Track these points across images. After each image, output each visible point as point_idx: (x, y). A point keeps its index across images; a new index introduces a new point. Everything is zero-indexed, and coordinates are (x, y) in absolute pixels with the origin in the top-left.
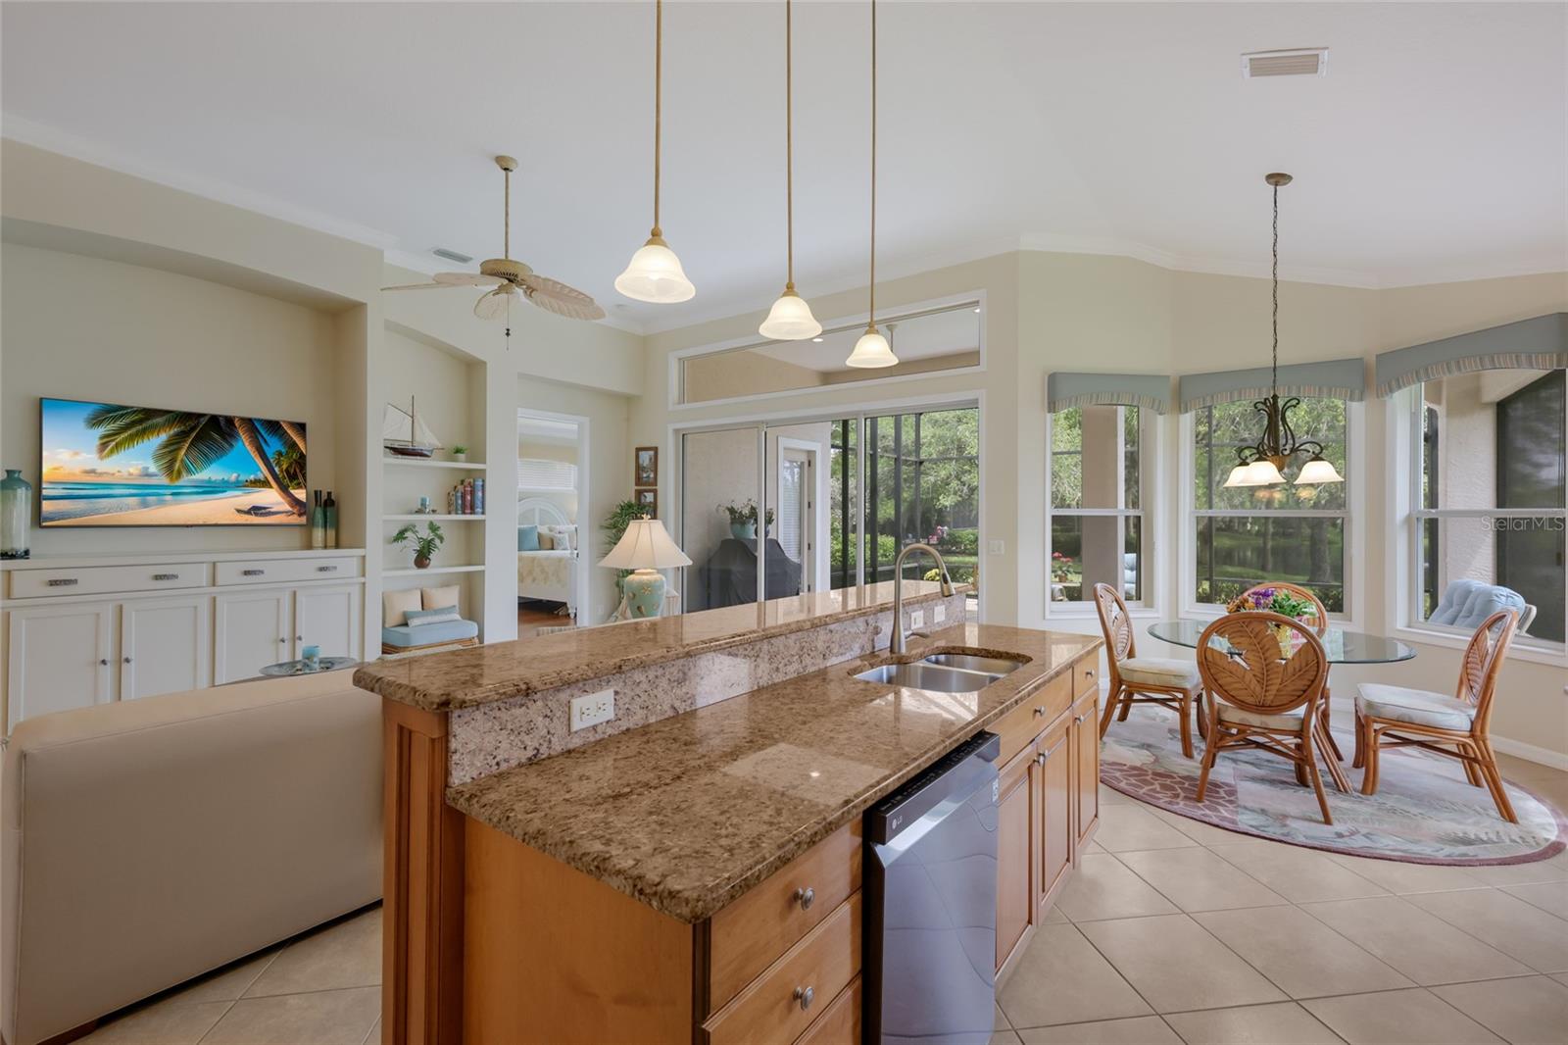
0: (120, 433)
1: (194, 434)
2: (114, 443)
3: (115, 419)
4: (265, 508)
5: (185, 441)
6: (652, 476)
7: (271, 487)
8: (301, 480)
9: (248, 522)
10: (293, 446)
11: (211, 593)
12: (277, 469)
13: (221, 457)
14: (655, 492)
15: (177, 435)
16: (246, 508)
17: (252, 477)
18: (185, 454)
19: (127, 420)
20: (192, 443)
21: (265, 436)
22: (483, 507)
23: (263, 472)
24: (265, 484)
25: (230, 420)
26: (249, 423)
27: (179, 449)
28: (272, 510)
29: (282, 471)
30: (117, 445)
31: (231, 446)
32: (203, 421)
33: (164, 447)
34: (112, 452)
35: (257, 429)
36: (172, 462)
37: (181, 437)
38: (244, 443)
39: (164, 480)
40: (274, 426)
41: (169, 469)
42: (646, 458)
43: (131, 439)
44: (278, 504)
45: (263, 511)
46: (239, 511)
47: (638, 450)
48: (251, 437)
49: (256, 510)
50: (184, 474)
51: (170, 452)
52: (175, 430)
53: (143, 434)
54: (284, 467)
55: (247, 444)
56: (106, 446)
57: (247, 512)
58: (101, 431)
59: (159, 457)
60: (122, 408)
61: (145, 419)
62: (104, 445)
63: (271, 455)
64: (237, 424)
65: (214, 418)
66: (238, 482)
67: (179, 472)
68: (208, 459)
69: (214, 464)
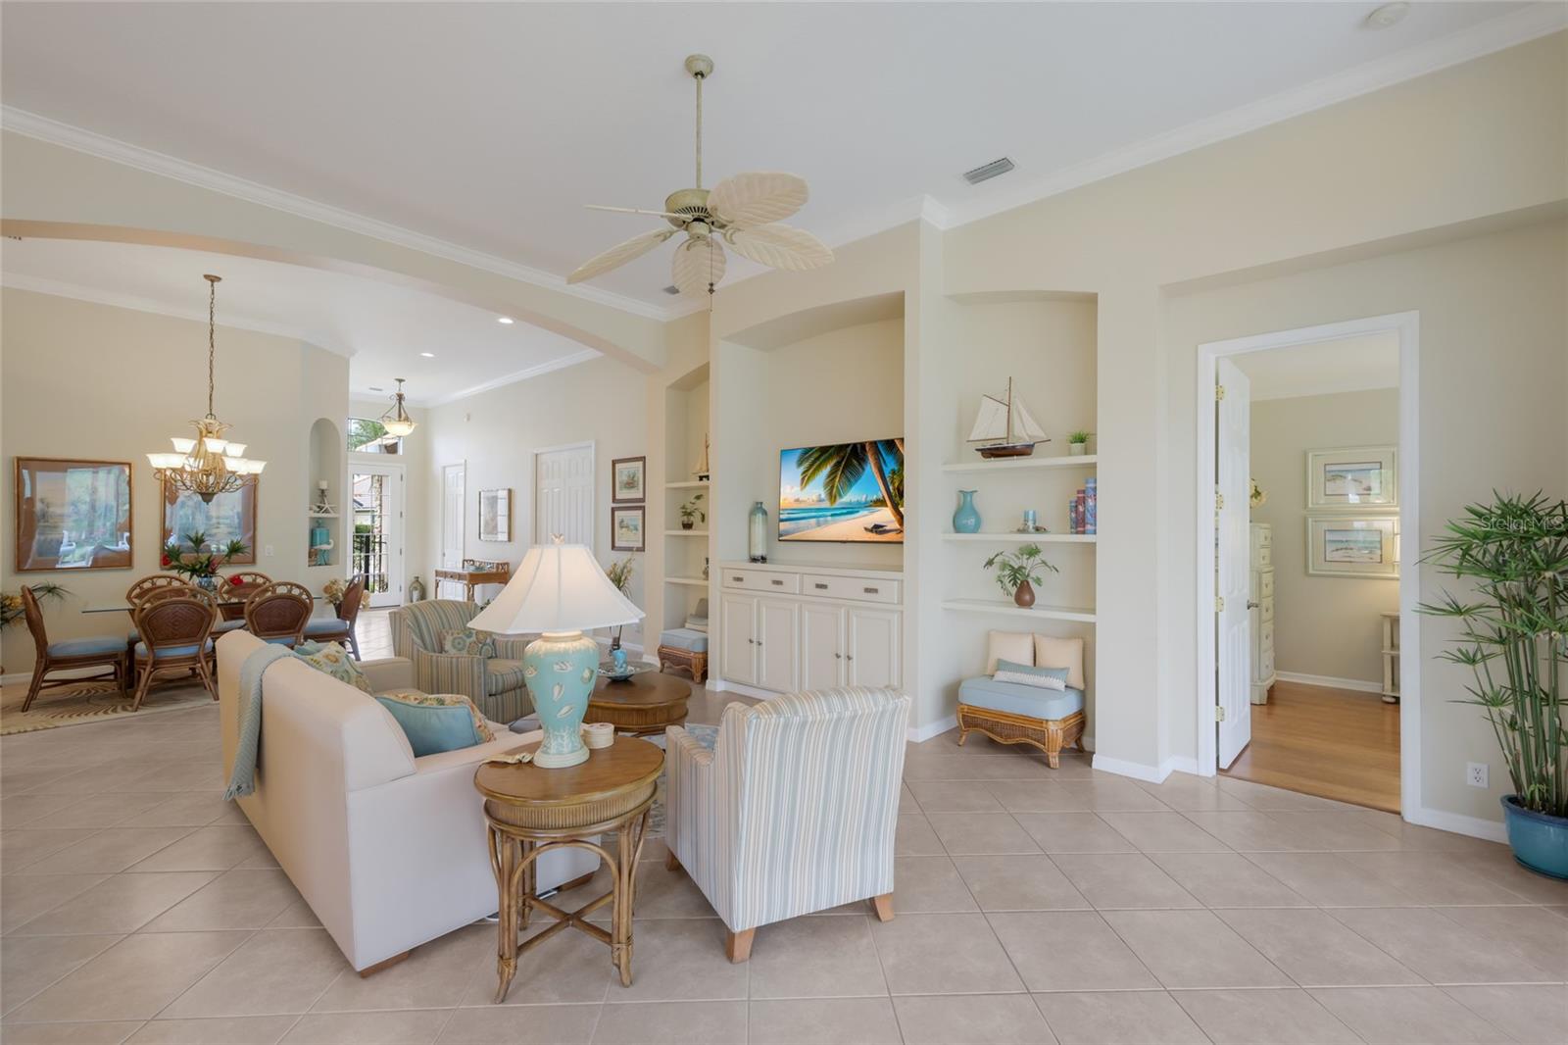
0: (810, 469)
1: (843, 463)
2: (807, 477)
3: (808, 458)
4: (882, 526)
5: (838, 470)
7: (887, 506)
9: (872, 540)
10: (902, 462)
12: (891, 488)
13: (856, 481)
15: (835, 465)
16: (870, 526)
17: (875, 497)
18: (838, 481)
19: (812, 458)
20: (843, 472)
21: (884, 455)
23: (882, 493)
24: (880, 503)
25: (863, 445)
26: (874, 444)
27: (835, 477)
28: (887, 528)
29: (894, 490)
30: (809, 478)
31: (863, 469)
32: (850, 448)
33: (829, 477)
34: (805, 484)
35: (879, 450)
36: (832, 487)
37: (838, 465)
38: (871, 467)
39: (826, 504)
40: (890, 446)
41: (832, 495)
43: (814, 473)
44: (892, 522)
45: (882, 529)
46: (866, 529)
48: (875, 459)
49: (877, 529)
50: (838, 497)
51: (831, 480)
52: (833, 462)
53: (818, 467)
54: (896, 485)
55: (873, 466)
56: (806, 479)
57: (871, 531)
58: (802, 469)
59: (826, 486)
60: (813, 448)
61: (823, 453)
62: (803, 479)
63: (887, 475)
64: (867, 449)
65: (855, 445)
66: (866, 502)
67: (835, 497)
68: (850, 484)
69: (853, 488)
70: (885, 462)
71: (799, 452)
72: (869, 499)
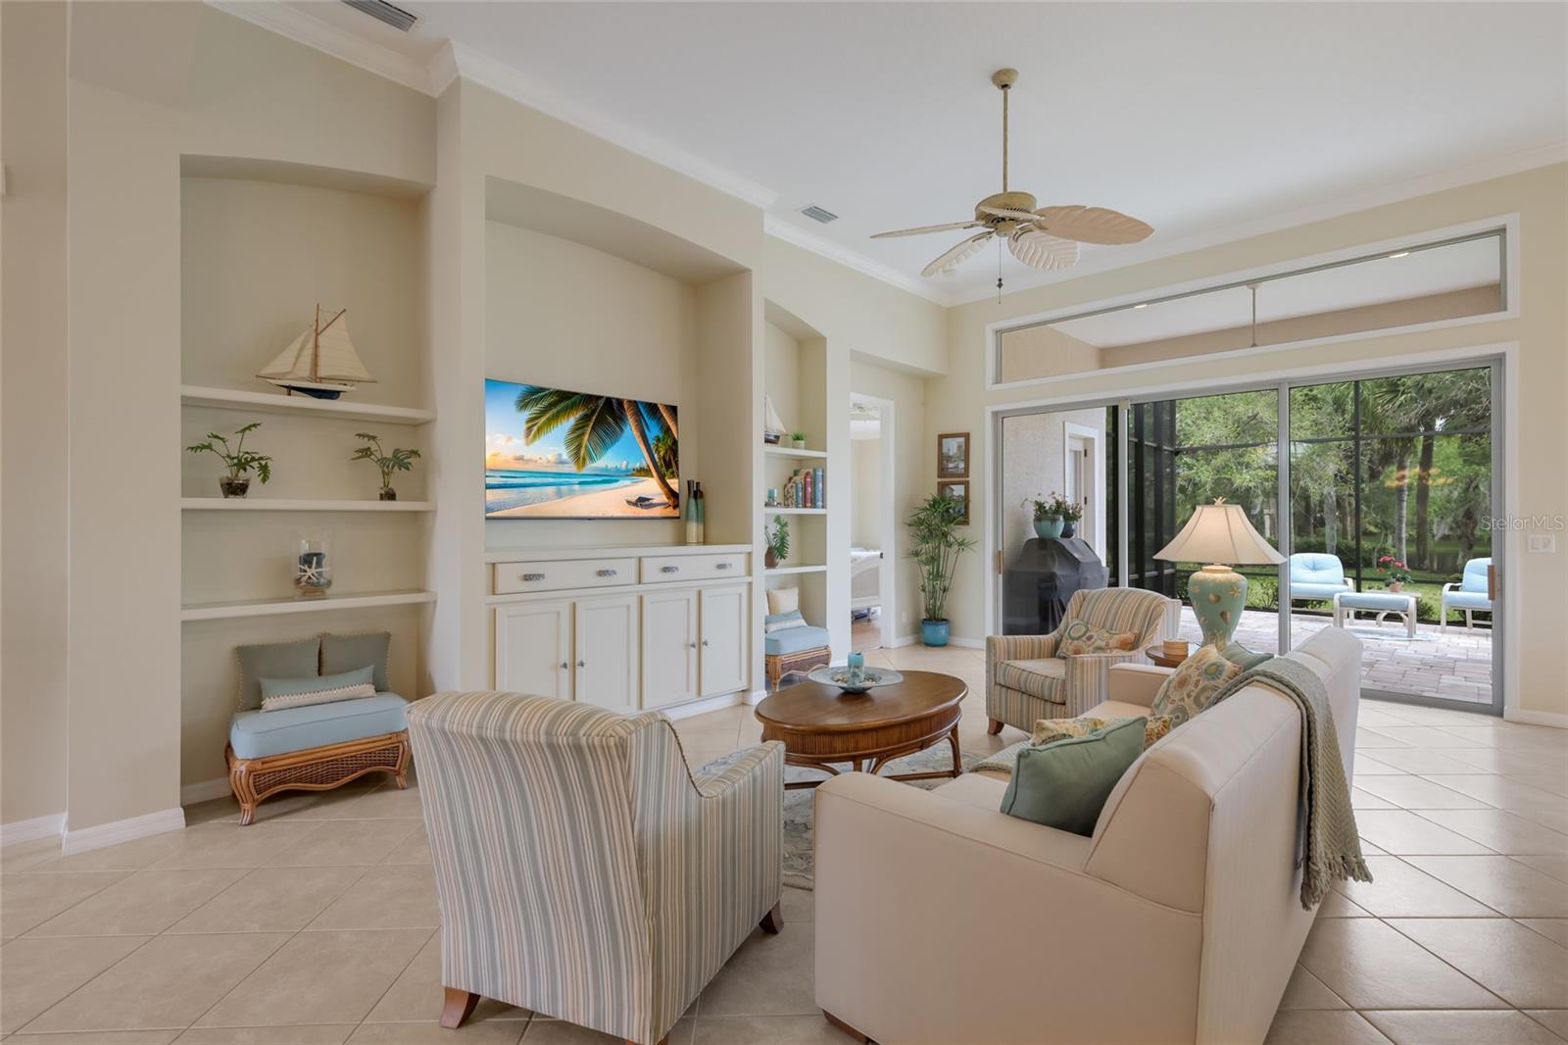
0: (541, 417)
1: (594, 418)
2: (535, 428)
3: (537, 401)
4: (648, 500)
5: (587, 426)
6: (962, 465)
7: (652, 476)
8: (674, 469)
9: (636, 515)
10: (668, 430)
11: (637, 592)
12: (656, 456)
13: (613, 444)
14: (967, 485)
15: (582, 419)
16: (634, 499)
17: (638, 465)
18: (589, 440)
19: (545, 403)
20: (593, 428)
21: (649, 422)
22: (824, 500)
23: (645, 461)
24: (643, 472)
25: (620, 402)
26: (635, 406)
27: (583, 434)
28: (654, 502)
29: (659, 459)
30: (539, 430)
31: (622, 430)
32: (601, 403)
33: (573, 433)
34: (535, 437)
35: (640, 411)
36: (579, 447)
37: (586, 418)
38: (631, 429)
39: (571, 468)
40: (653, 408)
41: (579, 458)
42: (952, 446)
43: (549, 422)
44: (658, 494)
45: (647, 503)
46: (629, 502)
47: (941, 437)
48: (636, 421)
49: (642, 502)
50: (588, 461)
51: (578, 436)
52: (579, 414)
53: (556, 417)
54: (662, 454)
55: (633, 428)
56: (534, 429)
57: (635, 504)
58: (527, 414)
59: (569, 443)
60: (542, 390)
61: (559, 402)
62: (529, 429)
63: (652, 442)
64: (626, 407)
65: (609, 400)
66: (627, 470)
67: (584, 459)
68: (604, 445)
69: (610, 451)
70: (648, 427)
71: (523, 388)
72: (631, 466)
